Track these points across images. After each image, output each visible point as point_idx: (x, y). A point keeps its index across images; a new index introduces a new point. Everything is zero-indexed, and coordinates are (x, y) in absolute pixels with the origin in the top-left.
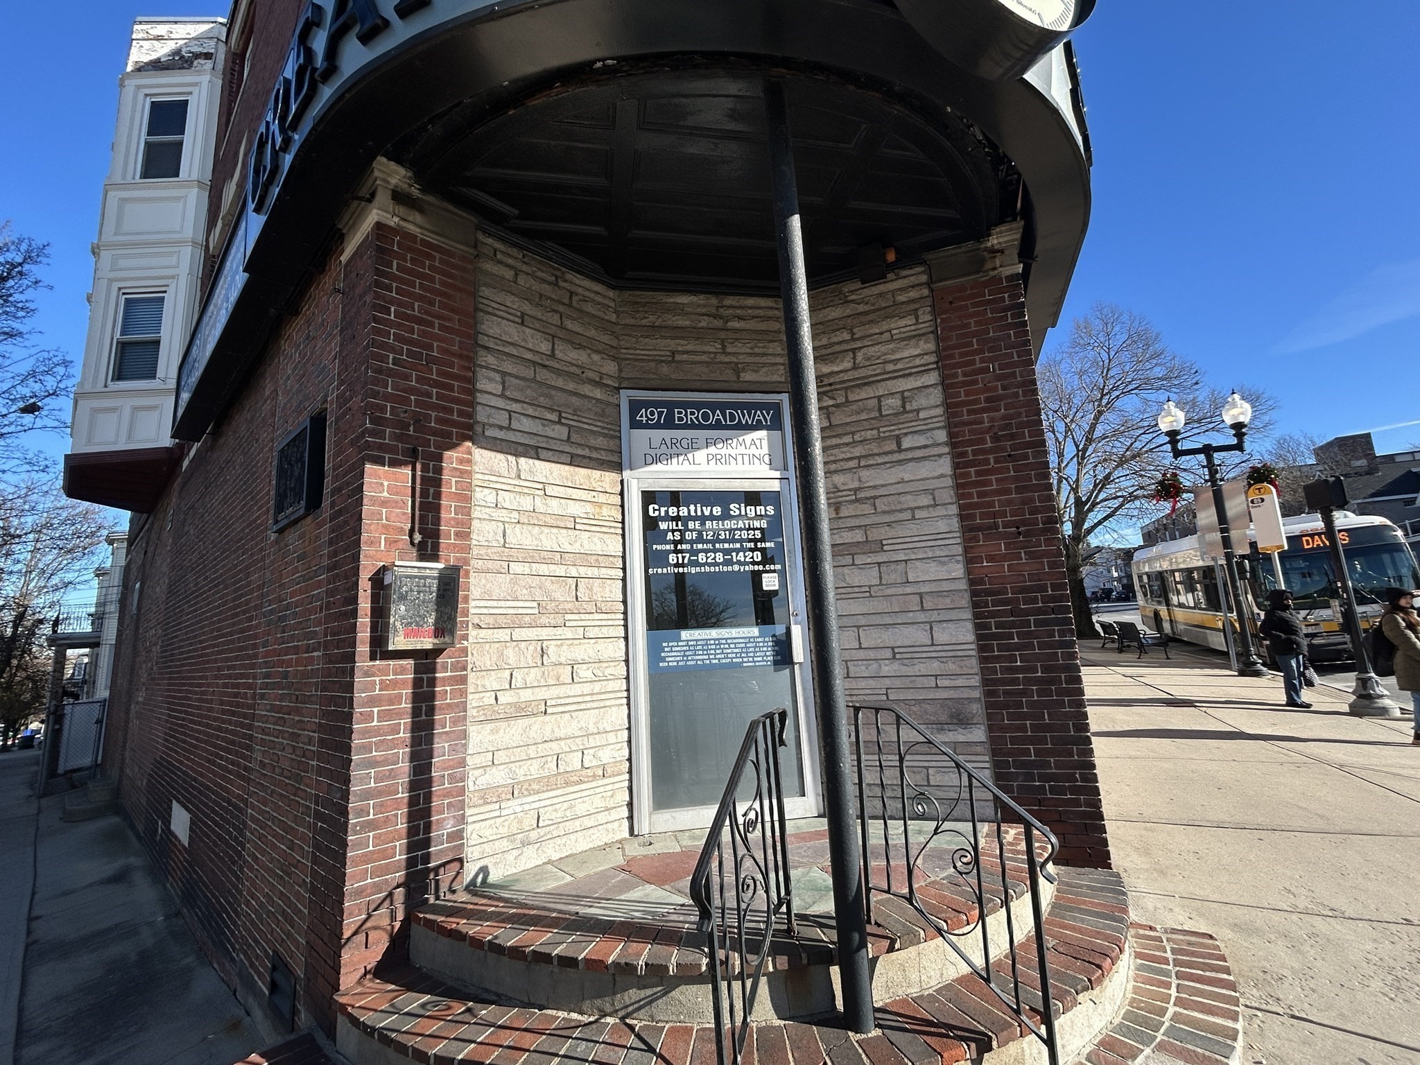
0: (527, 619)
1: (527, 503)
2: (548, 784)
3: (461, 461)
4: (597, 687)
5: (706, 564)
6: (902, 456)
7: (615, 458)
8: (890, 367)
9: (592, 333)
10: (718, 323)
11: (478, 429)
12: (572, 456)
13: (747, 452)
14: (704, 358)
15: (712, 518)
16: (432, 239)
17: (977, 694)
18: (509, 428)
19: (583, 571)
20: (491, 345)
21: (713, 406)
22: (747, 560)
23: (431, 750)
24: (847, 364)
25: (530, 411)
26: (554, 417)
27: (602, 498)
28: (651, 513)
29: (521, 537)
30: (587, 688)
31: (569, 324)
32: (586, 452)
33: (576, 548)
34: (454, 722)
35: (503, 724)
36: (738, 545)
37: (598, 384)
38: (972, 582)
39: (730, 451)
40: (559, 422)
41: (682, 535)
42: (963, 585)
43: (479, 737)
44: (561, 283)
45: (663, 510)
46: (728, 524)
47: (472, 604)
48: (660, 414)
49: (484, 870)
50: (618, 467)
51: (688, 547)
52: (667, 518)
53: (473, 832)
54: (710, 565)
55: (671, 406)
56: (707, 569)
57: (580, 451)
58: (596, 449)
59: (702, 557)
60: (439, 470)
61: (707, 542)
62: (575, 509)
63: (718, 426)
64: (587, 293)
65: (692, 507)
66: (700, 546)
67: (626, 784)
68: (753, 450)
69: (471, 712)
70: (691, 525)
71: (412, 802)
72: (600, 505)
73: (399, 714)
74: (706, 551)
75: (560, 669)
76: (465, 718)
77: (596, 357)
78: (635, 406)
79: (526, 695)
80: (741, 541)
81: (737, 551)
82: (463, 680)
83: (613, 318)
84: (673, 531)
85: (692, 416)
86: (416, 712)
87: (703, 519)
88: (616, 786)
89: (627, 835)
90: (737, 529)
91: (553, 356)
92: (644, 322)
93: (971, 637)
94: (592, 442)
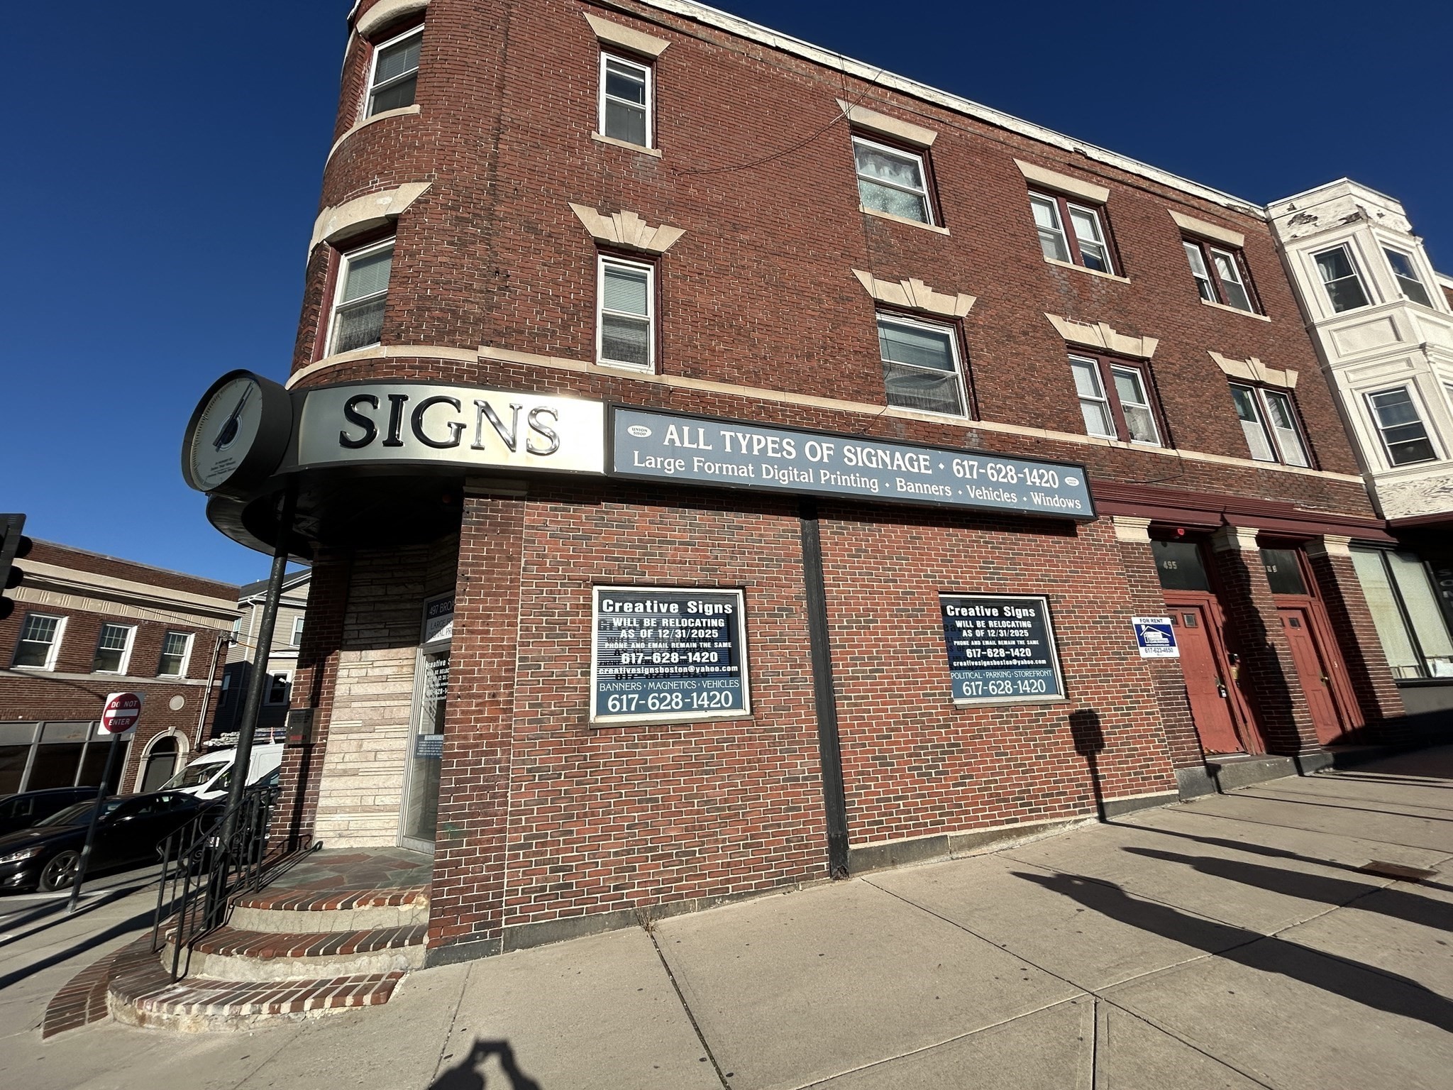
0: (355, 729)
1: (363, 672)
2: (354, 809)
3: (333, 660)
4: (388, 764)
7: (416, 639)
9: (410, 574)
11: (345, 642)
12: (390, 643)
15: (443, 667)
18: (358, 638)
19: (388, 703)
23: (305, 786)
25: (370, 627)
26: (382, 626)
27: (405, 662)
29: (358, 690)
30: (381, 764)
32: (398, 640)
33: (386, 691)
34: (315, 775)
35: (336, 778)
37: (411, 601)
40: (385, 628)
43: (325, 784)
45: (429, 664)
47: (332, 723)
48: (437, 608)
49: (321, 843)
50: (416, 643)
53: (318, 826)
55: (439, 602)
57: (394, 640)
58: (404, 636)
59: (436, 692)
60: (323, 666)
62: (388, 671)
65: (438, 662)
67: (397, 817)
69: (324, 772)
71: (296, 807)
72: (400, 666)
73: (295, 770)
75: (368, 754)
76: (321, 774)
77: (410, 586)
78: (429, 606)
79: (350, 766)
82: (322, 757)
83: (425, 559)
85: (446, 606)
86: (301, 770)
87: (440, 668)
89: (395, 845)
94: (402, 633)
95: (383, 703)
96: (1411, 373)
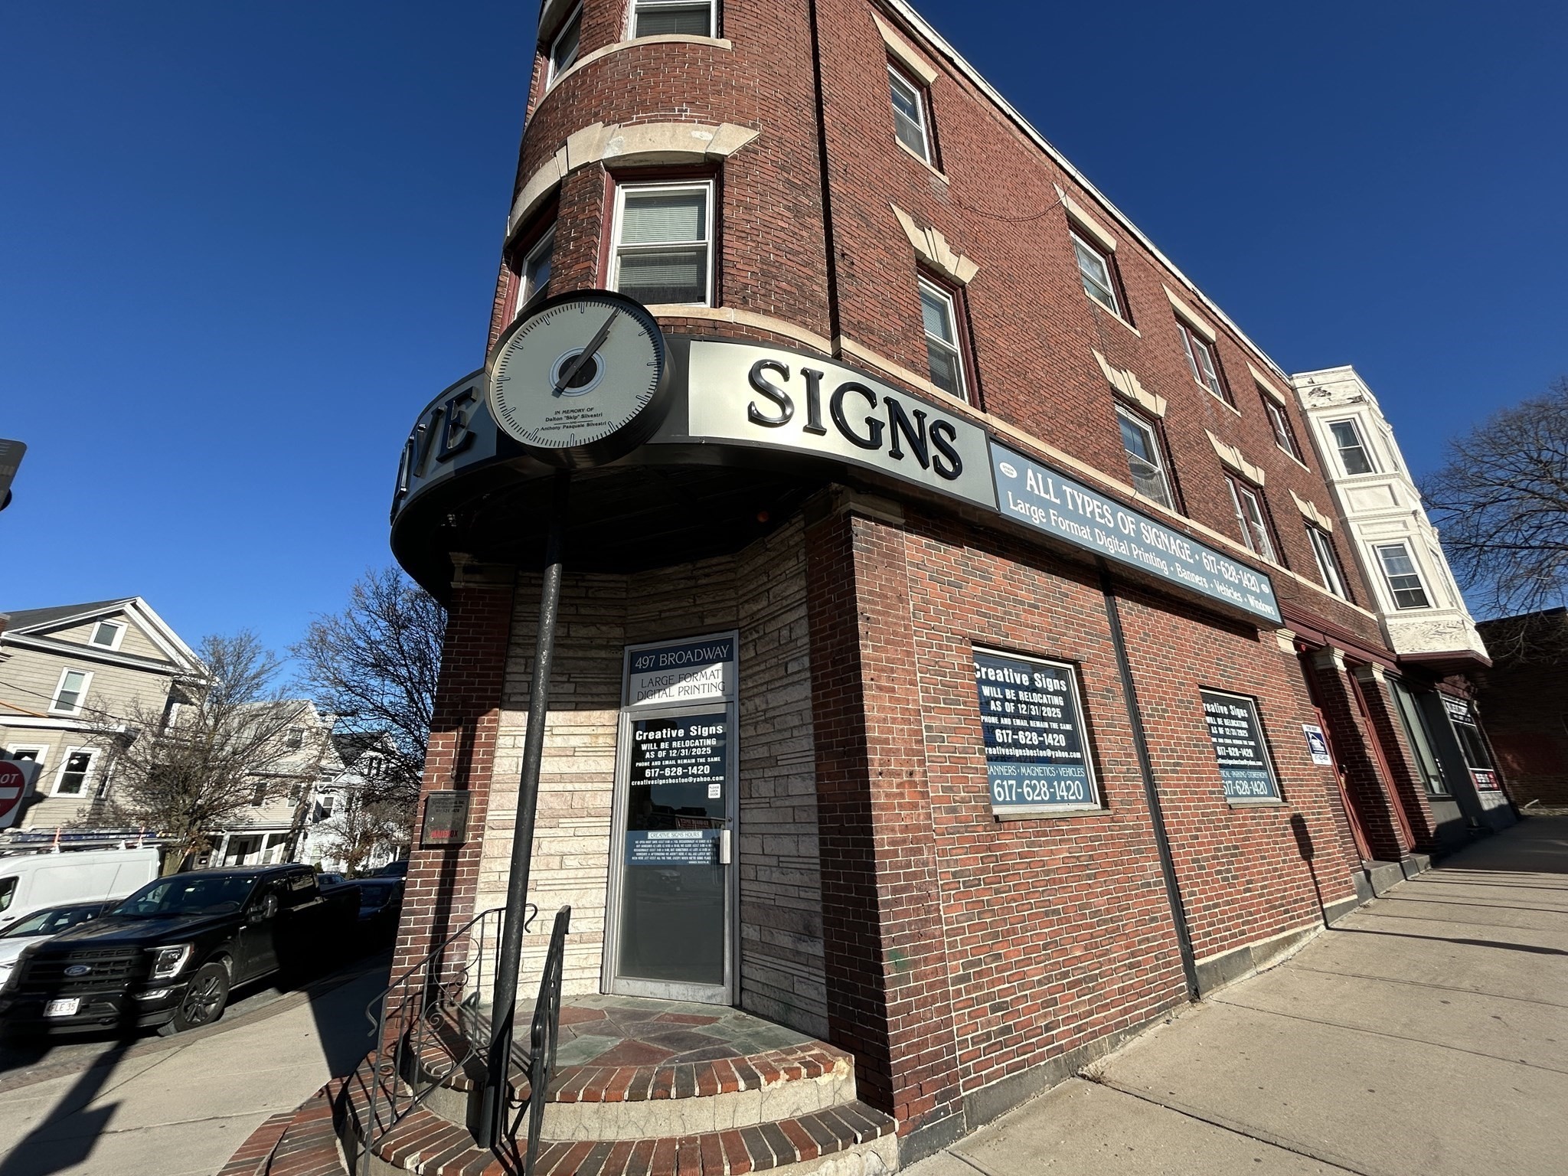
3: (490, 721)
4: (581, 873)
5: (669, 777)
6: (791, 680)
7: (615, 699)
8: (785, 603)
9: (603, 611)
10: (691, 583)
11: (505, 698)
12: (577, 704)
13: (709, 682)
14: (680, 612)
15: (677, 739)
16: (484, 587)
17: (818, 908)
18: (528, 693)
19: (578, 786)
20: (521, 641)
21: (685, 648)
22: (699, 772)
23: (450, 908)
24: (765, 603)
26: (564, 678)
27: (601, 730)
28: (637, 738)
30: (572, 873)
31: (583, 611)
32: (590, 699)
33: (574, 770)
34: (467, 891)
36: (694, 761)
37: (605, 647)
38: (820, 798)
39: (696, 683)
40: (569, 682)
41: (656, 754)
42: (813, 801)
44: (580, 584)
45: (645, 734)
46: (688, 743)
47: (489, 813)
48: (651, 660)
49: (477, 995)
50: (616, 705)
51: (659, 763)
52: (648, 741)
54: (672, 777)
55: (657, 652)
56: (670, 781)
57: (583, 699)
58: (598, 695)
59: (667, 772)
60: (474, 729)
61: (672, 758)
62: (574, 741)
63: (689, 664)
64: (601, 584)
65: (664, 731)
66: (667, 762)
67: (601, 950)
68: (712, 680)
69: (480, 885)
70: (662, 745)
71: (434, 940)
72: (597, 736)
73: (432, 883)
74: (670, 766)
75: (550, 859)
76: (475, 889)
77: (604, 628)
78: (634, 657)
80: (696, 757)
81: (692, 765)
82: (477, 864)
83: (624, 595)
84: (650, 751)
85: (671, 658)
86: (442, 883)
87: (671, 740)
88: (591, 951)
89: (598, 993)
90: (694, 747)
91: (568, 636)
92: (645, 593)
93: (817, 853)
94: (594, 690)
95: (570, 787)
96: (1407, 534)
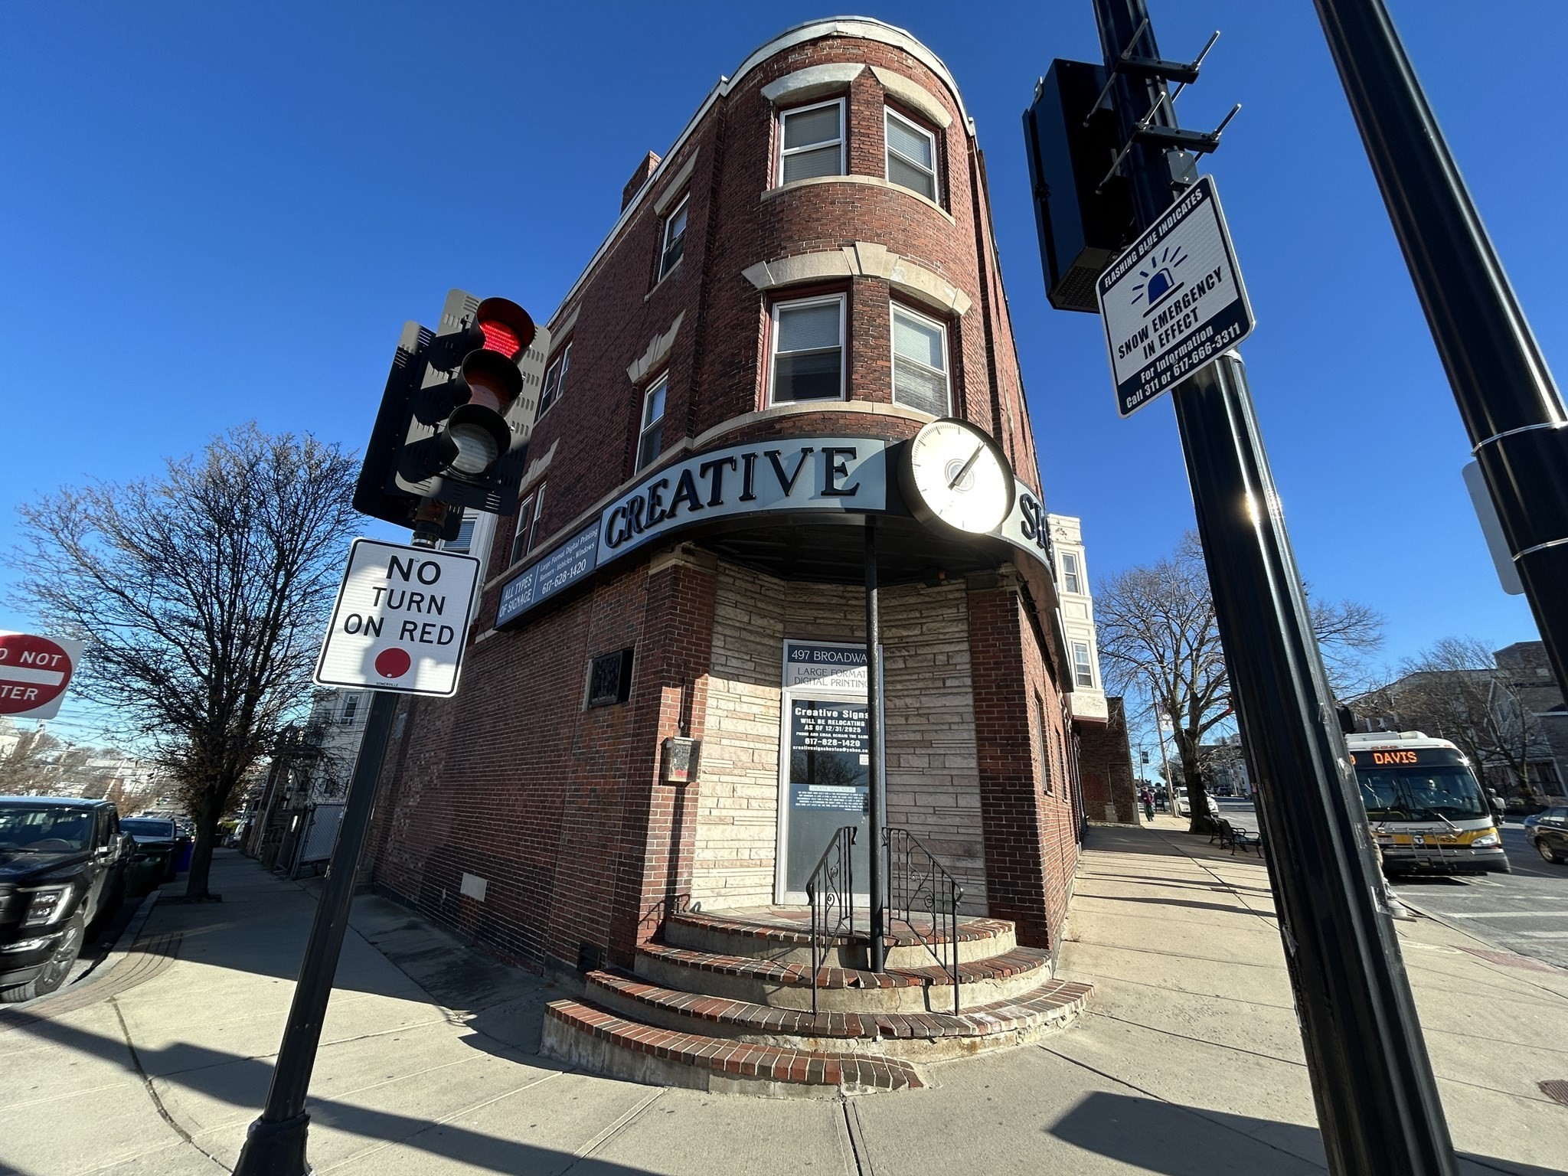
0: (727, 770)
1: (731, 706)
2: (732, 864)
3: (703, 684)
4: (760, 813)
5: (827, 746)
6: (945, 691)
7: (778, 680)
8: (941, 637)
9: (771, 608)
10: (843, 601)
11: (711, 666)
12: (756, 679)
13: (856, 679)
14: (833, 622)
15: (832, 718)
16: (697, 569)
17: (980, 839)
18: (726, 665)
19: (758, 745)
20: (720, 621)
21: (837, 650)
22: (851, 745)
23: (680, 835)
24: (917, 632)
25: (736, 655)
26: (748, 658)
27: (770, 703)
28: (797, 713)
29: (728, 725)
30: (755, 813)
31: (759, 604)
32: (763, 677)
33: (754, 732)
34: (691, 822)
35: (713, 827)
36: (846, 736)
37: (772, 637)
38: (981, 771)
39: (845, 678)
40: (751, 660)
41: (814, 728)
42: (976, 773)
43: (702, 832)
44: (757, 582)
45: (804, 711)
46: (841, 723)
47: (703, 760)
48: (806, 654)
49: (698, 904)
50: (779, 685)
51: (817, 735)
52: (806, 717)
53: (696, 882)
54: (829, 747)
55: (812, 649)
56: (827, 749)
57: (760, 677)
58: (769, 675)
59: (824, 742)
60: (693, 689)
61: (828, 732)
62: (755, 709)
63: (839, 662)
64: (770, 585)
65: (821, 711)
66: (824, 735)
67: (773, 873)
68: (859, 678)
69: (699, 818)
70: (819, 721)
71: (671, 860)
72: (768, 707)
73: (668, 814)
74: (827, 738)
75: (742, 801)
76: (696, 820)
77: (772, 621)
78: (792, 648)
79: (724, 813)
80: (848, 733)
81: (846, 739)
82: (696, 800)
83: (783, 597)
84: (809, 724)
85: (824, 656)
86: (675, 814)
87: (827, 718)
88: (767, 873)
89: (771, 903)
90: (846, 726)
91: (750, 623)
92: (800, 600)
93: (979, 805)
94: (767, 671)
95: (752, 745)
